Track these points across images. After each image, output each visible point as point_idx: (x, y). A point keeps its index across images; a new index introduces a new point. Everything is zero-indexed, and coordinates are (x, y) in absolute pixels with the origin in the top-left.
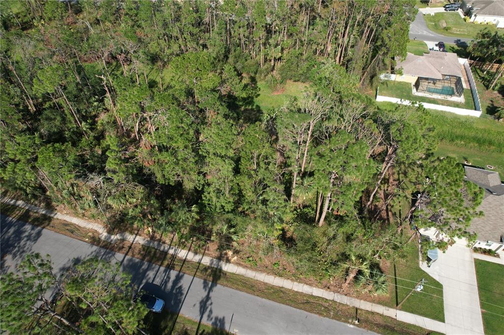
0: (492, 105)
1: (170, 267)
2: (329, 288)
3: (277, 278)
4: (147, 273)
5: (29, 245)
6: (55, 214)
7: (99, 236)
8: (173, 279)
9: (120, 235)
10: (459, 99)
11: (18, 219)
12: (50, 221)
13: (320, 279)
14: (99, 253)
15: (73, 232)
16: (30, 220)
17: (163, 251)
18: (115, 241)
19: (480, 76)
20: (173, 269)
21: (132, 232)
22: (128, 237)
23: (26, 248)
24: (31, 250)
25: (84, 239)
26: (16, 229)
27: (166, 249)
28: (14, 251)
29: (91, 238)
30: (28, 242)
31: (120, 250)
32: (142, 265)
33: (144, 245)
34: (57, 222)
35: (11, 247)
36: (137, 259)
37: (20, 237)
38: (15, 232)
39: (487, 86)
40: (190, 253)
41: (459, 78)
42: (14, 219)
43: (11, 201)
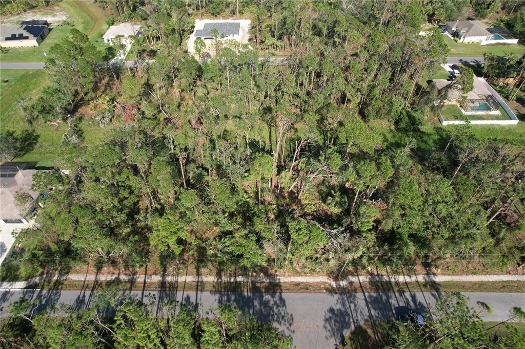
0: (519, 113)
1: (401, 292)
2: (510, 273)
3: (474, 276)
4: (390, 301)
5: (283, 310)
6: (279, 279)
7: (330, 285)
8: (410, 299)
9: (346, 279)
10: (496, 112)
11: (253, 292)
12: (280, 286)
13: (502, 269)
14: (343, 299)
15: (307, 289)
16: (263, 290)
17: (387, 282)
18: (346, 285)
19: (496, 90)
20: (404, 292)
21: (353, 275)
22: (354, 279)
23: (283, 313)
24: (288, 314)
25: (322, 291)
26: (259, 301)
27: (387, 280)
28: (275, 319)
29: (326, 289)
30: (279, 308)
31: (355, 291)
32: (381, 297)
33: (370, 281)
34: (287, 285)
35: (269, 316)
36: (374, 295)
37: (269, 306)
38: (261, 304)
39: (507, 98)
40: (406, 276)
41: (489, 96)
42: (249, 293)
43: (230, 279)
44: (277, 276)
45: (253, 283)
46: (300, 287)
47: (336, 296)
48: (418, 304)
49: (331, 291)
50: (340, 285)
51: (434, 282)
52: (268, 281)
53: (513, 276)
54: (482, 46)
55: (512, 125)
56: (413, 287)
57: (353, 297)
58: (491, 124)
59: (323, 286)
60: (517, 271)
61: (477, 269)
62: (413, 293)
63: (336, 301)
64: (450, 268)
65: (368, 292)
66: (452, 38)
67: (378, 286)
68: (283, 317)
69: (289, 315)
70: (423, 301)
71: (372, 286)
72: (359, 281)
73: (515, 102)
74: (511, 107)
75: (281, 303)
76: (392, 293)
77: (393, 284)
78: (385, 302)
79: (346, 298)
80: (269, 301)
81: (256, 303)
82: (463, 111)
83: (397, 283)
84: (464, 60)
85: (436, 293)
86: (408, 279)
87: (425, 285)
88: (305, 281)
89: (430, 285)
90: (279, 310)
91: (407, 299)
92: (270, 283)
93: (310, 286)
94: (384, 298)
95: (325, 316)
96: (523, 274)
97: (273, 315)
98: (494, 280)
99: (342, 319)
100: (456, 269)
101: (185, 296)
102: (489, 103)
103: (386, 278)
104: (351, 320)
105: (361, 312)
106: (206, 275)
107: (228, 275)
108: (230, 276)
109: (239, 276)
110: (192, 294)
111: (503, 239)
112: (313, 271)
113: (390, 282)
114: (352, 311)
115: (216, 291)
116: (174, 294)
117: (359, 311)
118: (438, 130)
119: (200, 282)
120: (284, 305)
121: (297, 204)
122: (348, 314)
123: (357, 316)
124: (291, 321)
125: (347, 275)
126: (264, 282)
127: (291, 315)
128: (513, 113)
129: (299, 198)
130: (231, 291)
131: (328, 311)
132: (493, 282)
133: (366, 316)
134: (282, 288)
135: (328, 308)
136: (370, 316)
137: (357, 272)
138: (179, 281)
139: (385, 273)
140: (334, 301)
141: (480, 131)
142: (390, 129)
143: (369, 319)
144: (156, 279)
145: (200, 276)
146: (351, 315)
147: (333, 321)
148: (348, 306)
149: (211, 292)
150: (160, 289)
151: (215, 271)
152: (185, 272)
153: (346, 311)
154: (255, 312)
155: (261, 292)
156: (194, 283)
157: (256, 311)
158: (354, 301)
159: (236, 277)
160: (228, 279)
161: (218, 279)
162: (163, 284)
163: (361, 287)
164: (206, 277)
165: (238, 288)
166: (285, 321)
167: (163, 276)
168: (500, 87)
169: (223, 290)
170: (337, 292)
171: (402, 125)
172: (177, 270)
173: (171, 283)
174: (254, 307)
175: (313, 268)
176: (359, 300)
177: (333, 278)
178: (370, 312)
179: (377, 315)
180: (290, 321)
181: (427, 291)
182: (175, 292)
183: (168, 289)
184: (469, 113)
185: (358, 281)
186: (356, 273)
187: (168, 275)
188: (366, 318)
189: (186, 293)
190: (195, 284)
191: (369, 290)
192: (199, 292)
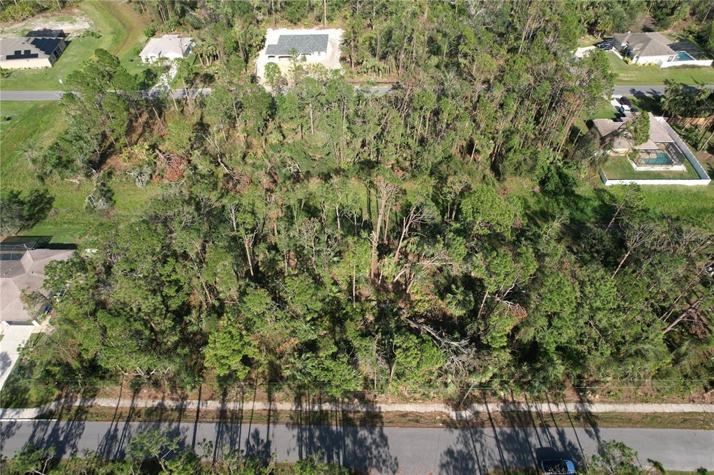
0: (712, 168)
1: (545, 427)
2: (694, 402)
3: (645, 405)
4: (530, 439)
5: (384, 452)
6: (380, 408)
7: (449, 417)
8: (556, 437)
9: (470, 408)
10: (680, 168)
11: (343, 426)
12: (381, 417)
13: (683, 395)
14: (465, 437)
15: (417, 421)
16: (358, 423)
17: (525, 412)
18: (470, 416)
19: (680, 135)
20: (548, 426)
21: (479, 402)
22: (481, 408)
23: (384, 456)
24: (391, 457)
25: (437, 425)
26: (352, 438)
27: (526, 409)
28: (374, 463)
29: (444, 422)
30: (380, 449)
31: (483, 424)
32: (517, 434)
33: (503, 411)
34: (391, 415)
35: (366, 460)
36: (508, 430)
37: (365, 446)
38: (355, 442)
39: (695, 146)
40: (551, 405)
41: (671, 144)
42: (339, 427)
43: (313, 407)
44: (376, 402)
45: (345, 413)
46: (408, 418)
47: (457, 432)
48: (567, 444)
49: (449, 424)
50: (461, 417)
51: (590, 413)
52: (364, 410)
53: (699, 405)
54: (662, 69)
55: (701, 186)
56: (561, 420)
57: (479, 434)
58: (672, 185)
59: (438, 418)
60: (704, 398)
61: (649, 396)
62: (560, 429)
63: (456, 440)
64: (612, 393)
65: (500, 427)
66: (621, 57)
67: (513, 418)
68: (384, 461)
69: (393, 459)
70: (574, 441)
71: (506, 418)
72: (488, 411)
73: (706, 152)
74: (700, 159)
75: (381, 442)
76: (533, 429)
77: (534, 415)
78: (522, 441)
79: (469, 435)
80: (365, 438)
81: (348, 441)
82: (634, 165)
83: (539, 414)
84: (637, 90)
85: (592, 429)
86: (554, 408)
87: (577, 418)
88: (415, 410)
89: (584, 418)
90: (379, 452)
91: (552, 437)
92: (368, 413)
93: (421, 417)
94: (520, 436)
95: (441, 460)
96: (712, 403)
97: (371, 458)
98: (672, 411)
99: (464, 465)
100: (620, 394)
101: (252, 431)
102: (671, 154)
103: (524, 407)
104: (476, 466)
105: (489, 454)
106: (281, 401)
107: (311, 401)
108: (314, 402)
109: (325, 402)
110: (262, 428)
111: (685, 354)
112: (425, 396)
113: (530, 412)
114: (478, 453)
115: (294, 424)
116: (237, 427)
117: (487, 453)
118: (599, 192)
119: (273, 410)
120: (386, 445)
121: (405, 300)
122: (472, 458)
123: (484, 460)
124: (396, 468)
125: (471, 403)
126: (359, 412)
127: (396, 459)
128: (703, 169)
129: (407, 292)
130: (314, 424)
131: (445, 453)
132: (671, 413)
133: (496, 460)
134: (384, 420)
135: (445, 449)
136: (502, 461)
137: (485, 398)
138: (244, 409)
139: (524, 400)
140: (452, 439)
141: (657, 194)
142: (533, 191)
143: (500, 464)
144: (214, 405)
145: (272, 403)
146: (476, 459)
147: (451, 468)
148: (472, 446)
149: (287, 425)
150: (218, 420)
151: (292, 395)
152: (253, 396)
153: (469, 453)
154: (346, 453)
155: (354, 425)
156: (264, 412)
157: (349, 453)
158: (480, 439)
159: (321, 403)
160: (311, 407)
161: (296, 407)
162: (222, 413)
163: (490, 419)
164: (281, 403)
165: (324, 420)
166: (387, 468)
167: (223, 401)
168: (686, 130)
169: (303, 422)
170: (458, 425)
171: (550, 186)
172: (241, 393)
173: (233, 412)
174: (345, 446)
175: (426, 393)
176: (487, 438)
177: (453, 407)
178: (502, 456)
179: (511, 459)
180: (394, 466)
181: (580, 426)
182: (239, 425)
183: (229, 420)
184: (642, 169)
185: (486, 410)
186: (483, 400)
187: (229, 401)
188: (496, 463)
189: (254, 426)
190: (266, 413)
191: (501, 423)
192: (271, 425)
